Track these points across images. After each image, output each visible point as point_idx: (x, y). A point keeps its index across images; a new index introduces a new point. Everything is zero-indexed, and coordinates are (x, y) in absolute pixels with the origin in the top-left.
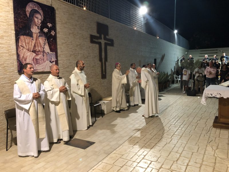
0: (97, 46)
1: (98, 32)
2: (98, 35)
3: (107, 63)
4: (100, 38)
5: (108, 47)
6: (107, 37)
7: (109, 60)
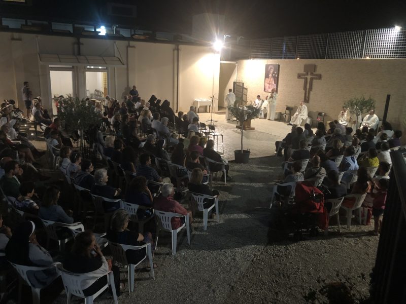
0: (304, 80)
1: (304, 71)
2: (305, 73)
3: (311, 92)
4: (307, 74)
5: (314, 81)
6: (314, 73)
7: (313, 89)
